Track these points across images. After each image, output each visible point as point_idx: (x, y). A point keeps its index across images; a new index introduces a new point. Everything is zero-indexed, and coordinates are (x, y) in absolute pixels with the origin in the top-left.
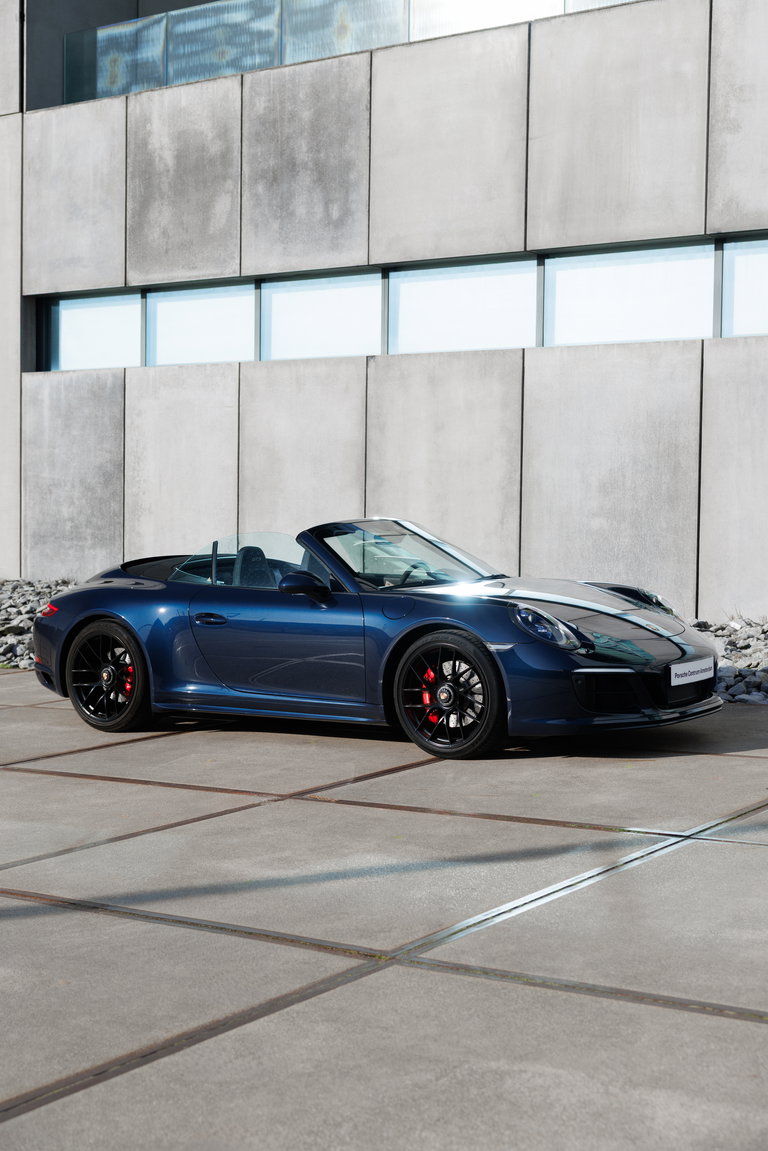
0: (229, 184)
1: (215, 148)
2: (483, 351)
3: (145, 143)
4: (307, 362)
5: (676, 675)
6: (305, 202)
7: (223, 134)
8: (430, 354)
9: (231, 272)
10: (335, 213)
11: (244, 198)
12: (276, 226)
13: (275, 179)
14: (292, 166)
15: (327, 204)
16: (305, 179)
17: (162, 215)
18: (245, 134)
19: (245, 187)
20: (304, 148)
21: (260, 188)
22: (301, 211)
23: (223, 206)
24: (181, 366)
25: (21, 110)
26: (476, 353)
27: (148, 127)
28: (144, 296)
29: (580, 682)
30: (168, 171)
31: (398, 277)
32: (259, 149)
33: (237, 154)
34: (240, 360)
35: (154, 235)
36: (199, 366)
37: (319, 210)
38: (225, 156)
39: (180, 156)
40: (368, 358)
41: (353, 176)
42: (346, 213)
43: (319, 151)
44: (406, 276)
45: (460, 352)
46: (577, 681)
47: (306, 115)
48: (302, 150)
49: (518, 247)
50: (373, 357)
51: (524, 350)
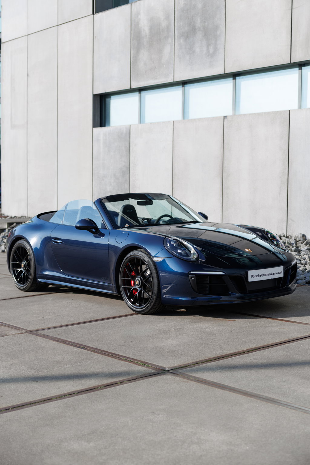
0: (170, 40)
1: (164, 24)
2: (272, 112)
3: (138, 24)
4: (200, 120)
5: (252, 276)
6: (200, 46)
7: (167, 17)
8: (250, 114)
9: (170, 80)
10: (211, 50)
11: (175, 46)
12: (188, 58)
13: (188, 37)
14: (193, 30)
15: (208, 45)
16: (199, 35)
17: (144, 56)
18: (176, 17)
19: (176, 41)
20: (199, 21)
21: (182, 41)
22: (198, 50)
23: (167, 50)
24: (151, 123)
25: (93, 14)
26: (269, 113)
27: (139, 17)
28: (140, 93)
29: (193, 279)
30: (146, 36)
31: (240, 78)
32: (181, 23)
33: (173, 26)
34: (174, 120)
35: (141, 65)
36: (158, 123)
37: (205, 49)
38: (168, 27)
39: (151, 29)
40: (225, 117)
41: (218, 33)
42: (216, 49)
43: (205, 22)
44: (243, 78)
45: (262, 113)
46: (191, 278)
47: (200, 6)
48: (198, 23)
49: (287, 61)
50: (226, 116)
51: (290, 111)
